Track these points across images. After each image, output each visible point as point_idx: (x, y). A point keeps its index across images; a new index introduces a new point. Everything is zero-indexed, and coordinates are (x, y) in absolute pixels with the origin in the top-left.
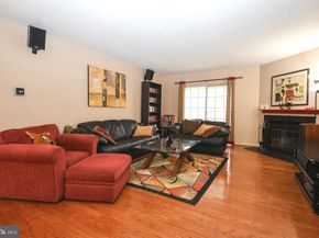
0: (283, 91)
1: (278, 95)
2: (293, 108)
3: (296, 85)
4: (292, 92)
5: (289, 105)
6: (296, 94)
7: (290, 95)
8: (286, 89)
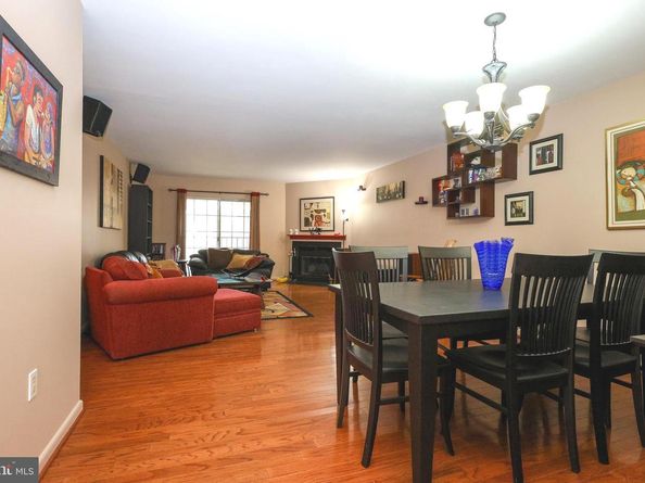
0: (312, 216)
1: (307, 220)
2: (322, 234)
3: (324, 211)
4: (320, 218)
5: (319, 230)
6: (324, 219)
7: (319, 220)
8: (315, 214)
